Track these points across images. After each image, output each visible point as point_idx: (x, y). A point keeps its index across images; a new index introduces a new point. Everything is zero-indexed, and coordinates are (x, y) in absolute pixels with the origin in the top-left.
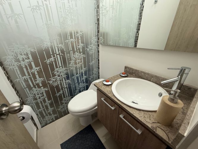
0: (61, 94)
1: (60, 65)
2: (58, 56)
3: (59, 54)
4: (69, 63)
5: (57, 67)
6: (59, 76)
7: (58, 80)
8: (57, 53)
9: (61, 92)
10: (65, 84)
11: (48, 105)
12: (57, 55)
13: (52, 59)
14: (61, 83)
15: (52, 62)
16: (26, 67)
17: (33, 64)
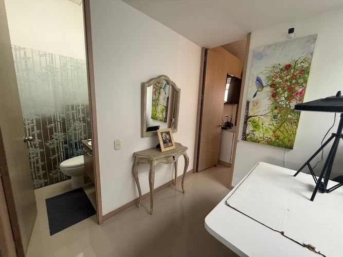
0: (56, 158)
1: (60, 130)
2: (59, 123)
4: (68, 129)
5: (56, 132)
6: (56, 139)
7: (55, 143)
8: (58, 120)
9: (56, 155)
11: (40, 167)
12: (57, 122)
13: (53, 125)
14: (57, 147)
15: (52, 127)
16: (29, 129)
17: (35, 127)
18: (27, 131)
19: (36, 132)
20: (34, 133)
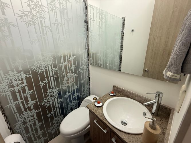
0: (52, 115)
1: (53, 86)
2: (52, 78)
3: (53, 76)
4: (62, 83)
5: (50, 88)
6: (51, 96)
7: (50, 100)
8: (51, 75)
9: (53, 112)
10: (57, 103)
11: (38, 128)
12: (50, 77)
13: (46, 81)
14: (53, 103)
15: (46, 84)
16: (19, 91)
17: (26, 88)
18: (18, 94)
19: (28, 92)
20: (26, 95)
